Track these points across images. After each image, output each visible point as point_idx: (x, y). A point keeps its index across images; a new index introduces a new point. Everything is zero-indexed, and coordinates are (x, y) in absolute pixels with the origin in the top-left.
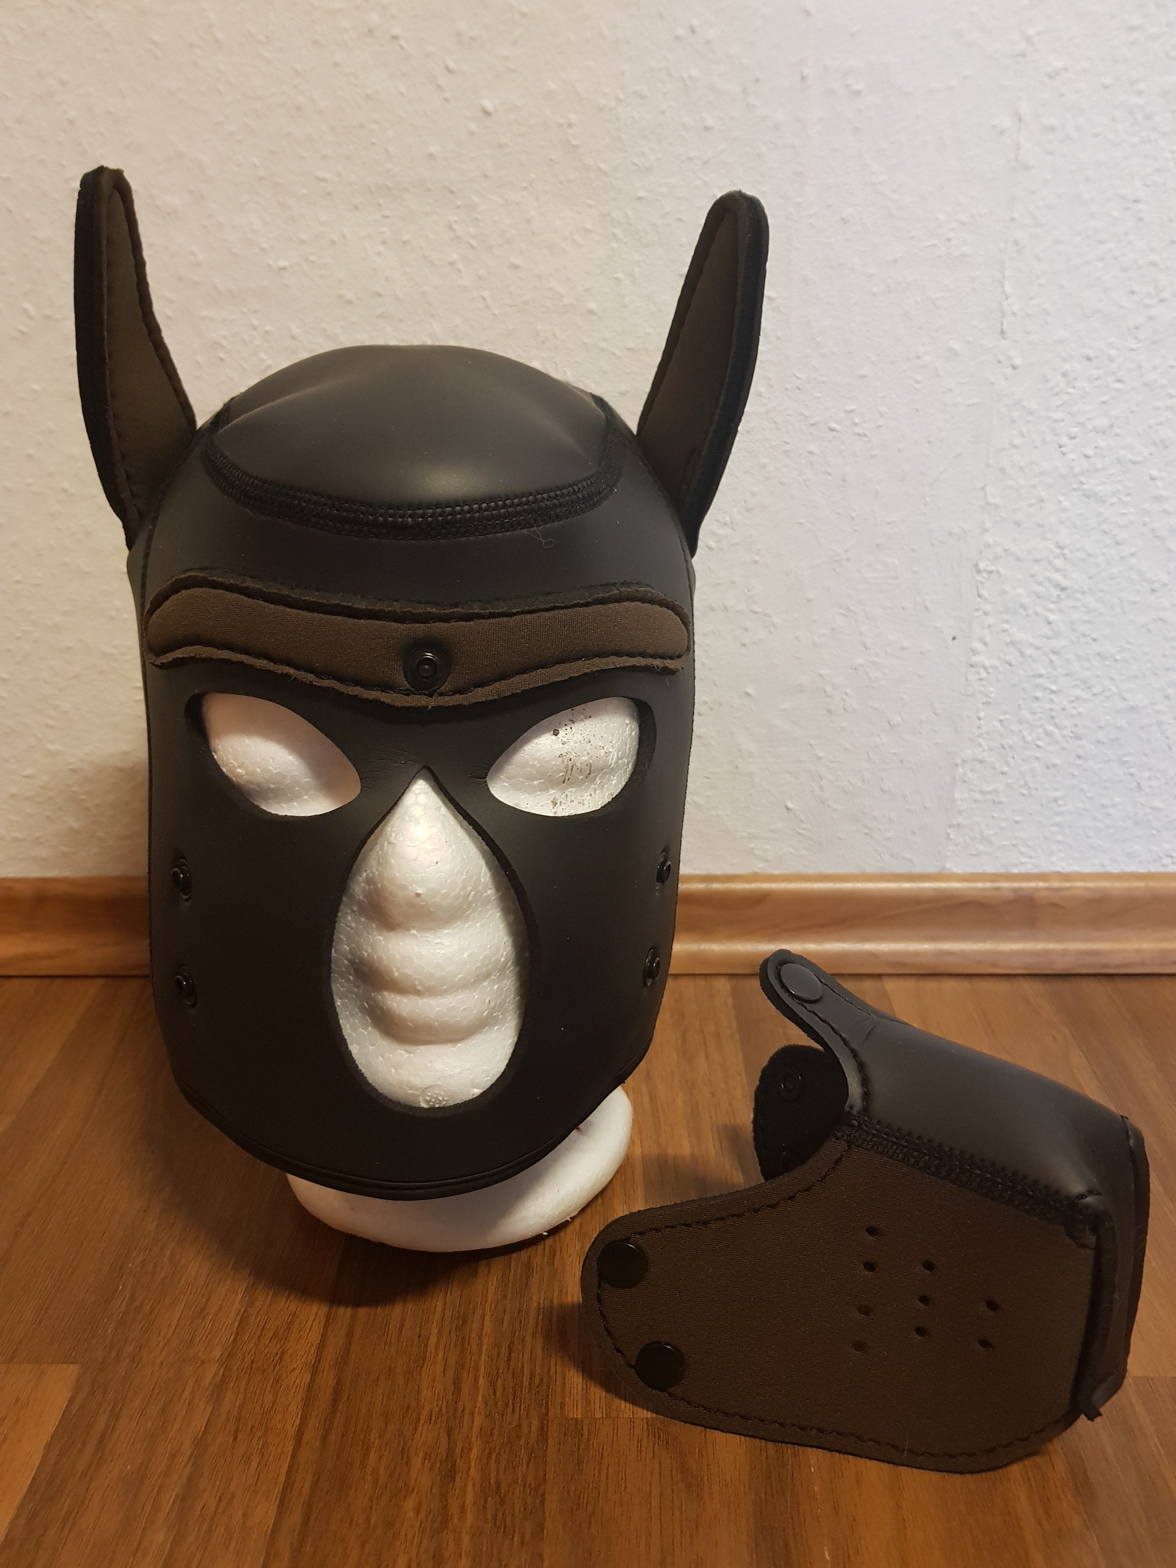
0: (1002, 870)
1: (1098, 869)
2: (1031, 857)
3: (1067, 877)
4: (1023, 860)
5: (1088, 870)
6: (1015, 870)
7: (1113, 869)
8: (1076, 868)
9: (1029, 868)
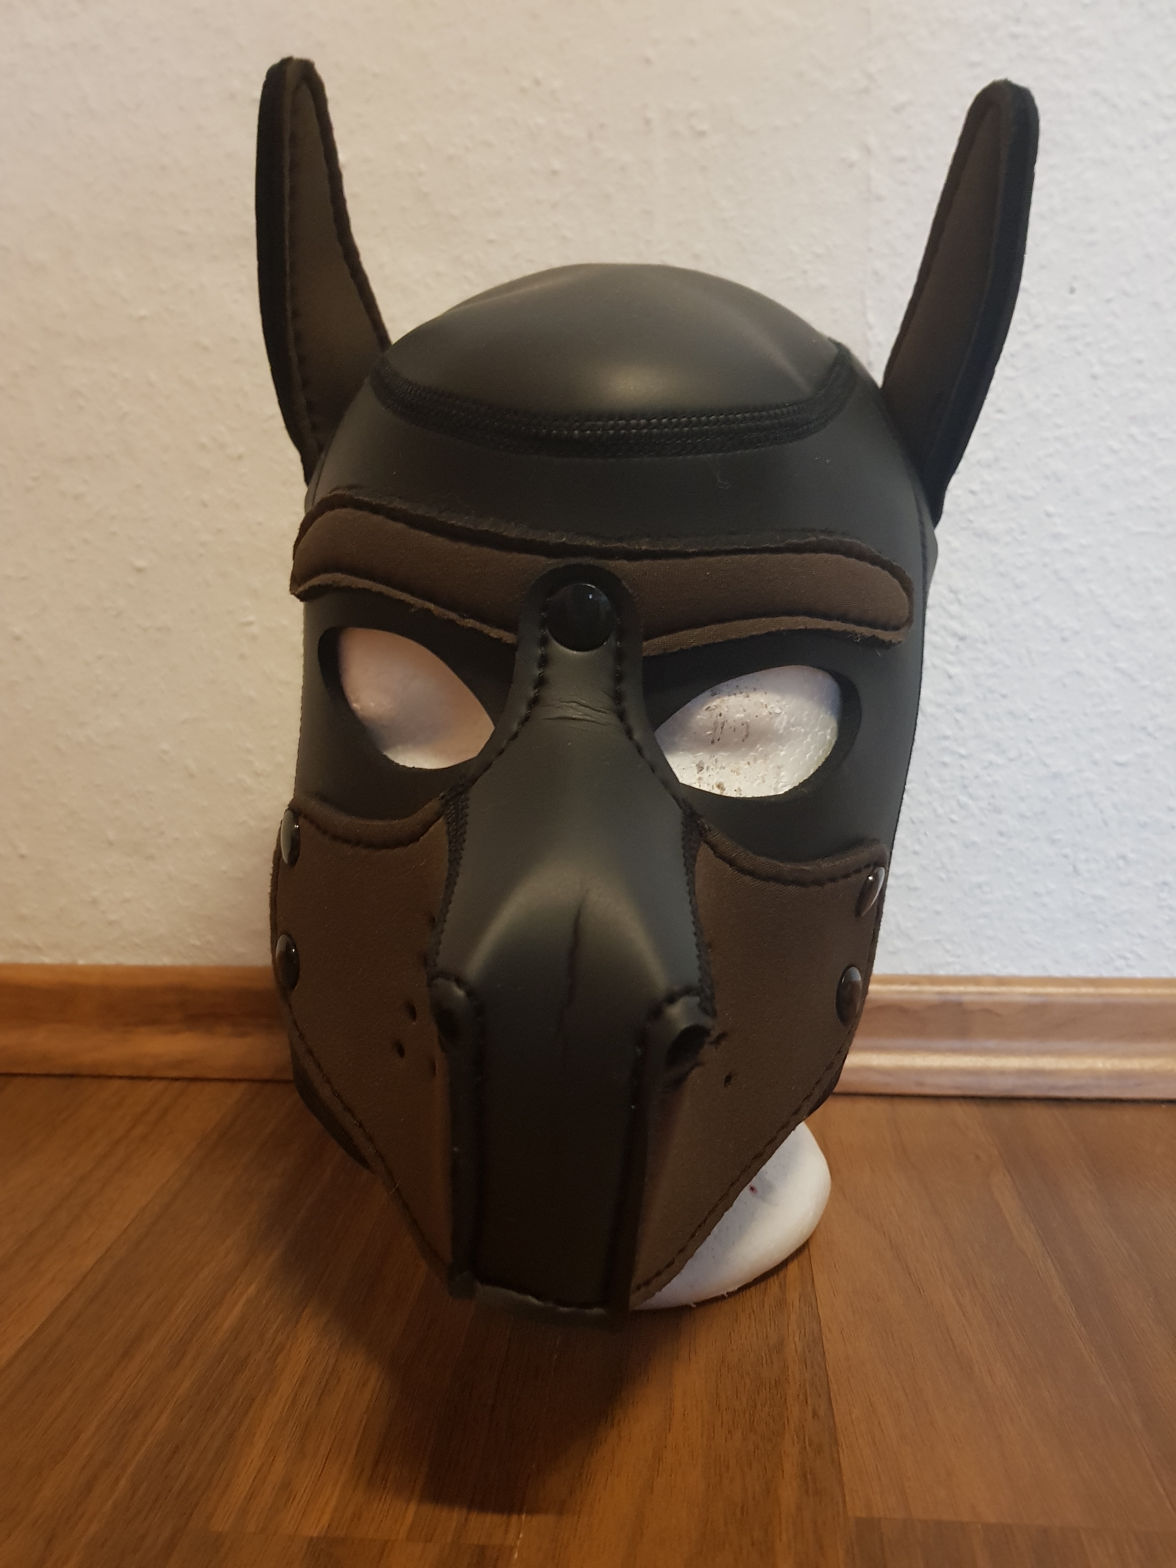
0: (927, 972)
1: (1039, 973)
2: (959, 957)
3: (1001, 981)
4: (950, 960)
5: (1028, 972)
6: (942, 972)
7: (1056, 972)
8: (1011, 970)
9: (956, 970)
